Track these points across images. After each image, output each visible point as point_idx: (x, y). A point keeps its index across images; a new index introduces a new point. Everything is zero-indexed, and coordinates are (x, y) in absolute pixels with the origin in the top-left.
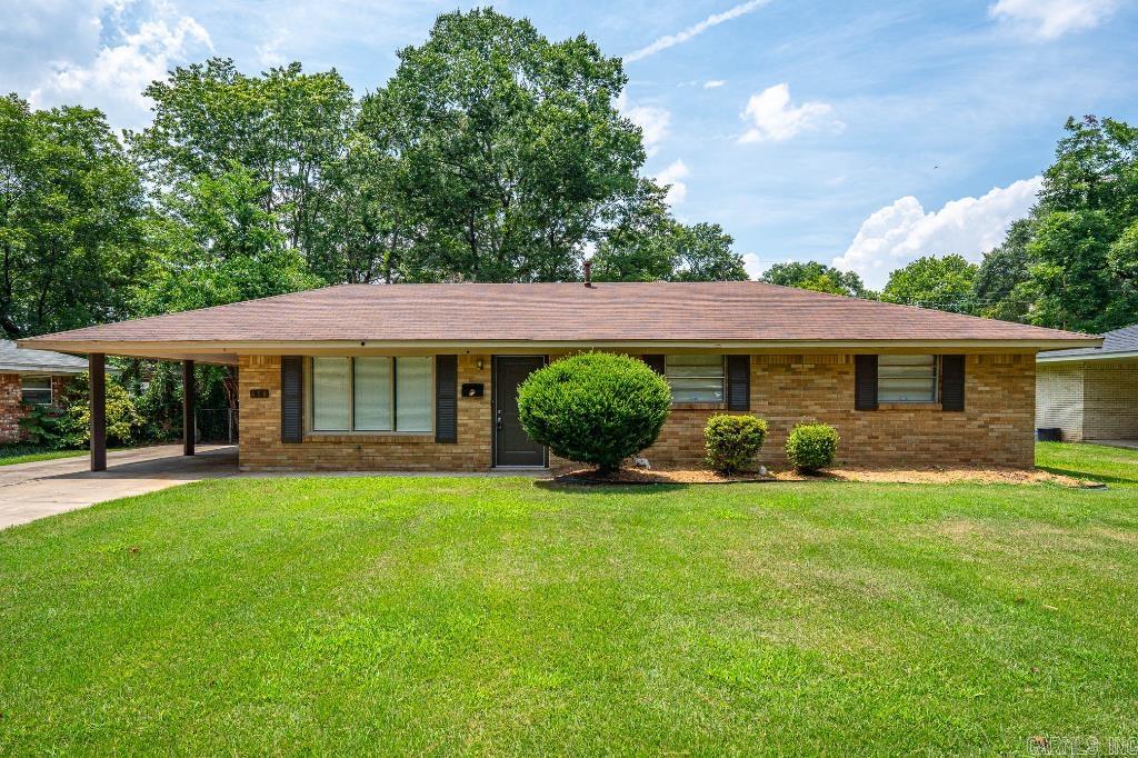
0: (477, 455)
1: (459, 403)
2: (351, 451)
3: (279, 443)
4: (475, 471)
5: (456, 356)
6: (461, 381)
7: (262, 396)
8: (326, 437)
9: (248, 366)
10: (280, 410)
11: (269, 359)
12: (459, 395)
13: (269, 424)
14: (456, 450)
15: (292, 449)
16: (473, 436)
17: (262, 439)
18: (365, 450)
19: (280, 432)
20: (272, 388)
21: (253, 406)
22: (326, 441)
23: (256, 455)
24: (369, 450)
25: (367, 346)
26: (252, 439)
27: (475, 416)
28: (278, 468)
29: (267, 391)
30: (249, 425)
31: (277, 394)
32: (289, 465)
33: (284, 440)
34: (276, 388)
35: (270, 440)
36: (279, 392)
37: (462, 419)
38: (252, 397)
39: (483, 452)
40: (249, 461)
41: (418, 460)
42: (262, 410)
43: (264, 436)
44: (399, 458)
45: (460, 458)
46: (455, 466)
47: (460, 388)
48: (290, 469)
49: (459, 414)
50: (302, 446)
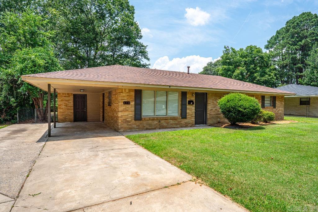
0: (192, 122)
1: (187, 106)
2: (157, 122)
3: (133, 121)
4: (191, 127)
5: (186, 92)
6: (188, 100)
7: (128, 104)
8: (150, 118)
9: (122, 92)
10: (134, 109)
11: (130, 90)
12: (187, 104)
13: (130, 114)
14: (186, 121)
15: (138, 123)
16: (190, 116)
17: (127, 120)
18: (161, 122)
19: (134, 117)
20: (131, 101)
21: (124, 108)
22: (150, 119)
23: (125, 125)
24: (162, 122)
25: (171, 87)
26: (124, 120)
27: (191, 110)
28: (133, 130)
29: (130, 102)
30: (123, 114)
31: (133, 103)
32: (137, 128)
33: (135, 120)
34: (133, 101)
35: (130, 120)
36: (134, 102)
37: (188, 111)
38: (124, 104)
39: (193, 121)
40: (122, 128)
41: (176, 124)
42: (127, 109)
43: (128, 118)
44: (171, 124)
45: (187, 123)
46: (186, 126)
47: (187, 102)
48: (137, 130)
49: (187, 110)
50: (142, 121)
